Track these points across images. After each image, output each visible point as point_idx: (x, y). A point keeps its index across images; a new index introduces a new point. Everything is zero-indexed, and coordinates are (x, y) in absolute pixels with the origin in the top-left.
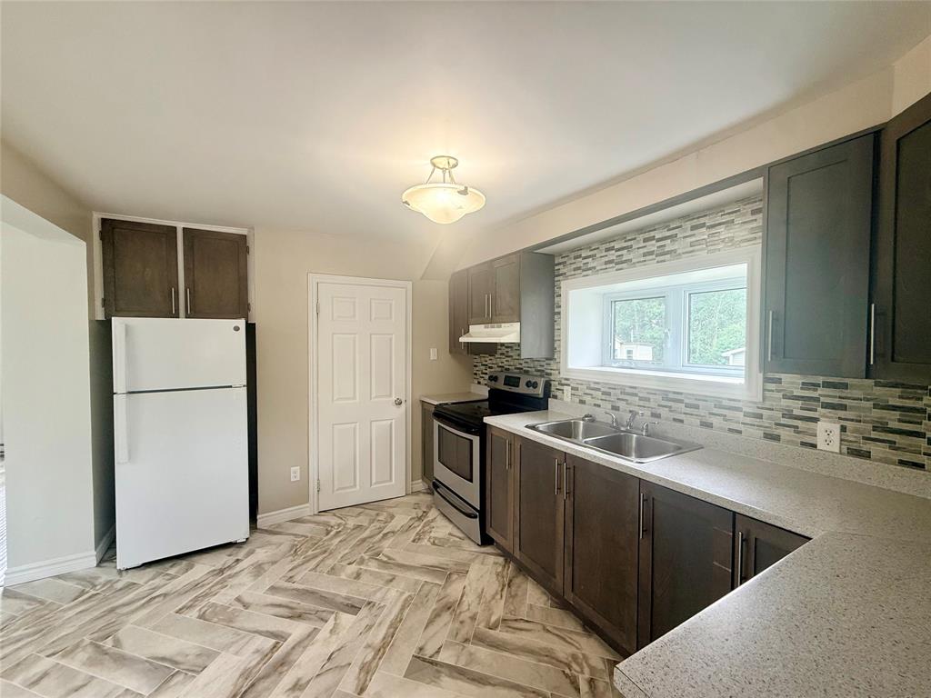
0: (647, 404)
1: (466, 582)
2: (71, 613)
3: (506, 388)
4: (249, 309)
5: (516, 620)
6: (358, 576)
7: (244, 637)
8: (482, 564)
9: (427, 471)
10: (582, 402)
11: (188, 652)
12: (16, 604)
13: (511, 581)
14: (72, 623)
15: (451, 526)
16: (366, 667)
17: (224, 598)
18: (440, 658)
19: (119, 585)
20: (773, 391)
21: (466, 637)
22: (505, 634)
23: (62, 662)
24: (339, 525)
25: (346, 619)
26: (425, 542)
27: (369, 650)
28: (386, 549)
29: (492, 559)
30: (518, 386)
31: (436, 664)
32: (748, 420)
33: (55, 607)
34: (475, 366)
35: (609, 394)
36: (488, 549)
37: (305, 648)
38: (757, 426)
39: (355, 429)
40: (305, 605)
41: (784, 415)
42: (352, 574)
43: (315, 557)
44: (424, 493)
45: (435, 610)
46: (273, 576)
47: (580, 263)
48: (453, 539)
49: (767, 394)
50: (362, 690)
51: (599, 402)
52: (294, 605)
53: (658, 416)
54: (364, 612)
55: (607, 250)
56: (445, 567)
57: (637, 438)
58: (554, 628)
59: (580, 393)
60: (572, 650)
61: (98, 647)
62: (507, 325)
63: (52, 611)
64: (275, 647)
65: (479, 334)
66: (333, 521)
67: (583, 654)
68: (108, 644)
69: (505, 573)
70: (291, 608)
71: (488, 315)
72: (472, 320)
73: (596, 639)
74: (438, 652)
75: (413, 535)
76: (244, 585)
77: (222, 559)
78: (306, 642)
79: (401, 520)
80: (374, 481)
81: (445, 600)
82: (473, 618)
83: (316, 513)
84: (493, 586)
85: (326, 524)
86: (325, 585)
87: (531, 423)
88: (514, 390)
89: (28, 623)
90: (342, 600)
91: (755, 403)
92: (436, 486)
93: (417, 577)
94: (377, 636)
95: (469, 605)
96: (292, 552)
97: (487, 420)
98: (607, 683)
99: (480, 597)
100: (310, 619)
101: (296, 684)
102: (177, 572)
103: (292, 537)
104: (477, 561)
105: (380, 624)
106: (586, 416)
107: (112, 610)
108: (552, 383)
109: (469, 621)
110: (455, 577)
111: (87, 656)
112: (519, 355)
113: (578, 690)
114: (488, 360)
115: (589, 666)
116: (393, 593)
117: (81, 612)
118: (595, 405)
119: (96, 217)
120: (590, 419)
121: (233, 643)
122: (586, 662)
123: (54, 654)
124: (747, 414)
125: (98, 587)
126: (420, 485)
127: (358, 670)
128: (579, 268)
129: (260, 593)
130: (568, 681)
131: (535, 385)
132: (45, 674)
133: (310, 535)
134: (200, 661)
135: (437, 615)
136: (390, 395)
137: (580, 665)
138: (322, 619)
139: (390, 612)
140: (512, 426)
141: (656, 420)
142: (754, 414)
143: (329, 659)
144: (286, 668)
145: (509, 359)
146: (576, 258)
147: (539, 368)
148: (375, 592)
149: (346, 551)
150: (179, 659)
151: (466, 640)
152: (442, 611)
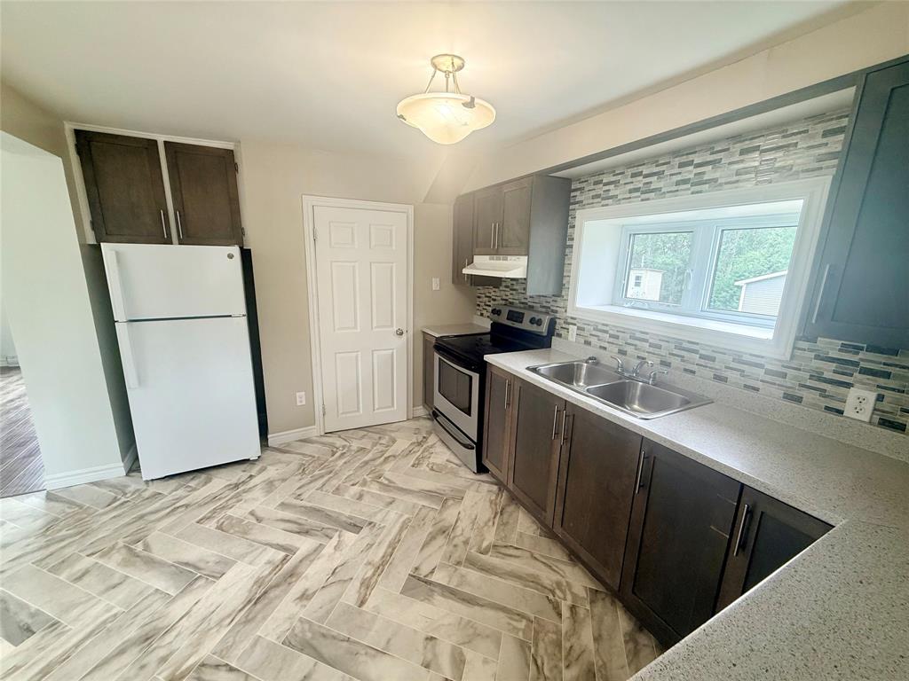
0: (657, 351)
1: (461, 508)
2: (105, 518)
3: (509, 323)
4: (243, 234)
5: (505, 547)
6: (360, 497)
7: (256, 549)
8: (477, 491)
9: (427, 400)
10: (587, 343)
11: (208, 559)
12: (58, 506)
13: (503, 509)
14: (107, 527)
15: (449, 453)
16: (366, 582)
17: (239, 511)
18: (433, 578)
19: (146, 494)
20: (805, 350)
21: (458, 560)
22: (494, 559)
23: (101, 562)
24: (344, 447)
25: (349, 537)
26: (424, 467)
27: (369, 567)
28: (386, 473)
29: (486, 487)
30: (521, 322)
31: (430, 583)
32: (768, 378)
33: (92, 511)
34: (479, 297)
35: (617, 337)
36: (483, 477)
37: (312, 561)
38: (779, 385)
39: (357, 357)
40: (312, 522)
41: (811, 377)
42: (355, 495)
43: (322, 476)
44: (425, 418)
45: (430, 533)
46: (284, 493)
47: (600, 189)
48: (450, 465)
49: (798, 353)
50: (362, 603)
51: (606, 345)
52: (304, 522)
53: (668, 365)
54: (365, 531)
55: (634, 175)
56: (442, 492)
57: (642, 386)
58: (542, 556)
59: (586, 333)
60: (556, 577)
61: (130, 550)
62: (514, 258)
63: (89, 515)
64: (285, 559)
65: (484, 266)
66: (339, 442)
67: (567, 582)
68: (139, 547)
69: (498, 501)
70: (300, 524)
71: (494, 245)
72: (477, 250)
73: (580, 568)
74: (432, 572)
75: (412, 459)
76: (257, 501)
77: (237, 474)
78: (312, 558)
79: (402, 444)
80: (376, 406)
81: (441, 524)
82: (466, 543)
83: (323, 434)
84: (485, 512)
85: (332, 445)
86: (331, 504)
87: (532, 364)
88: (517, 325)
89: (69, 525)
90: (345, 519)
91: (780, 361)
92: (435, 415)
93: (415, 501)
94: (377, 555)
95: (463, 530)
96: (300, 471)
97: (487, 358)
98: (588, 610)
99: (473, 523)
100: (317, 535)
101: (303, 595)
102: (198, 484)
103: (301, 457)
104: (472, 488)
105: (380, 543)
106: (590, 359)
107: (142, 517)
108: (558, 321)
109: (461, 545)
110: (450, 502)
111: (121, 557)
112: (525, 289)
113: (560, 615)
114: (492, 292)
115: (572, 593)
116: (392, 515)
117: (114, 517)
118: (601, 347)
119: (69, 128)
120: (594, 361)
121: (247, 554)
122: (570, 590)
123: (93, 554)
124: (768, 372)
125: (128, 495)
126: (421, 411)
127: (359, 585)
128: (598, 196)
129: (272, 507)
130: (551, 605)
131: (539, 323)
132: (86, 572)
133: (317, 456)
134: (218, 568)
135: (432, 538)
136: (392, 326)
137: (563, 592)
138: (327, 536)
139: (390, 531)
140: (512, 367)
141: (665, 369)
142: (777, 372)
143: (334, 572)
144: (294, 579)
145: (514, 292)
146: (596, 183)
147: (545, 304)
148: (376, 514)
149: (351, 472)
150: (201, 565)
151: (459, 563)
152: (437, 534)
